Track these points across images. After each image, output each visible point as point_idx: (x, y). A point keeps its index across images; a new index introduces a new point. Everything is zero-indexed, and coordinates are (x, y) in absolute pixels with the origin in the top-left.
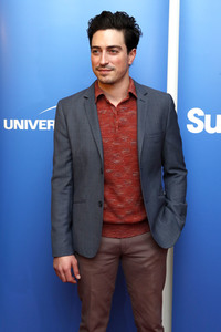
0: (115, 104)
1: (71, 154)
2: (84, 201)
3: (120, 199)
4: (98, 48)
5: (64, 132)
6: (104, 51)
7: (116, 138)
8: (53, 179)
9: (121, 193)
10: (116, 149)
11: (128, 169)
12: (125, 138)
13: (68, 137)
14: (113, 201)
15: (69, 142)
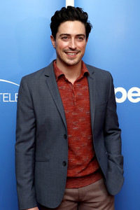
0: (72, 81)
1: (35, 122)
2: (48, 161)
3: (79, 158)
4: (68, 35)
5: (30, 104)
6: (73, 38)
7: (75, 110)
8: (18, 143)
9: (79, 154)
10: (75, 118)
11: (84, 134)
12: (81, 109)
13: (33, 109)
14: (73, 160)
15: (34, 112)
